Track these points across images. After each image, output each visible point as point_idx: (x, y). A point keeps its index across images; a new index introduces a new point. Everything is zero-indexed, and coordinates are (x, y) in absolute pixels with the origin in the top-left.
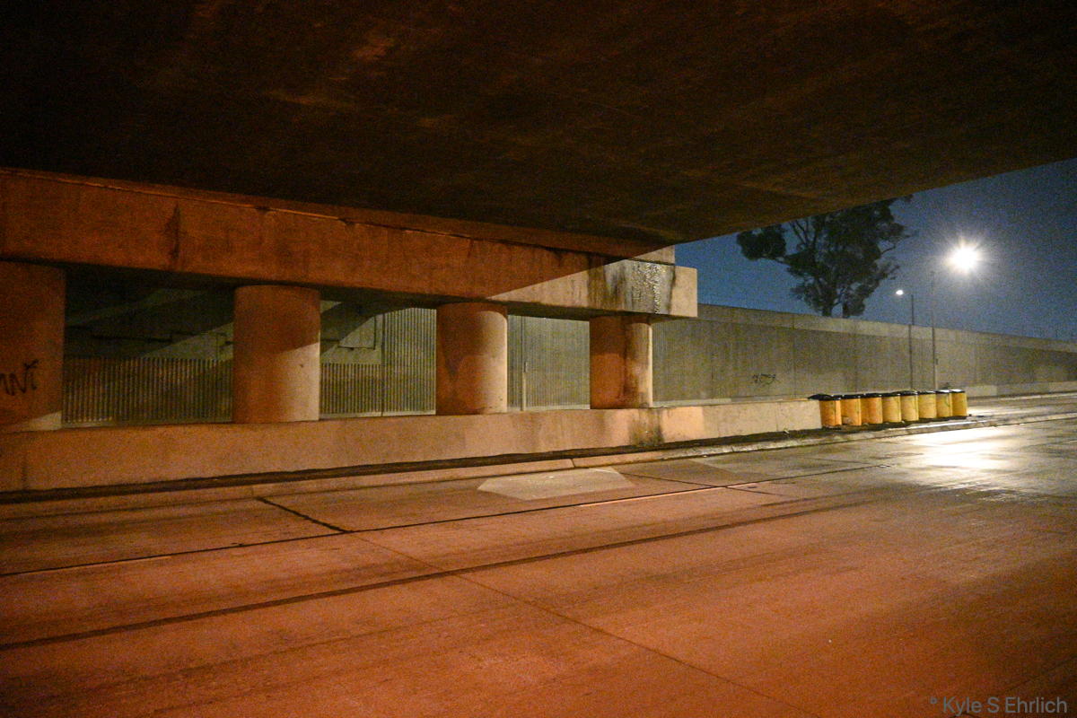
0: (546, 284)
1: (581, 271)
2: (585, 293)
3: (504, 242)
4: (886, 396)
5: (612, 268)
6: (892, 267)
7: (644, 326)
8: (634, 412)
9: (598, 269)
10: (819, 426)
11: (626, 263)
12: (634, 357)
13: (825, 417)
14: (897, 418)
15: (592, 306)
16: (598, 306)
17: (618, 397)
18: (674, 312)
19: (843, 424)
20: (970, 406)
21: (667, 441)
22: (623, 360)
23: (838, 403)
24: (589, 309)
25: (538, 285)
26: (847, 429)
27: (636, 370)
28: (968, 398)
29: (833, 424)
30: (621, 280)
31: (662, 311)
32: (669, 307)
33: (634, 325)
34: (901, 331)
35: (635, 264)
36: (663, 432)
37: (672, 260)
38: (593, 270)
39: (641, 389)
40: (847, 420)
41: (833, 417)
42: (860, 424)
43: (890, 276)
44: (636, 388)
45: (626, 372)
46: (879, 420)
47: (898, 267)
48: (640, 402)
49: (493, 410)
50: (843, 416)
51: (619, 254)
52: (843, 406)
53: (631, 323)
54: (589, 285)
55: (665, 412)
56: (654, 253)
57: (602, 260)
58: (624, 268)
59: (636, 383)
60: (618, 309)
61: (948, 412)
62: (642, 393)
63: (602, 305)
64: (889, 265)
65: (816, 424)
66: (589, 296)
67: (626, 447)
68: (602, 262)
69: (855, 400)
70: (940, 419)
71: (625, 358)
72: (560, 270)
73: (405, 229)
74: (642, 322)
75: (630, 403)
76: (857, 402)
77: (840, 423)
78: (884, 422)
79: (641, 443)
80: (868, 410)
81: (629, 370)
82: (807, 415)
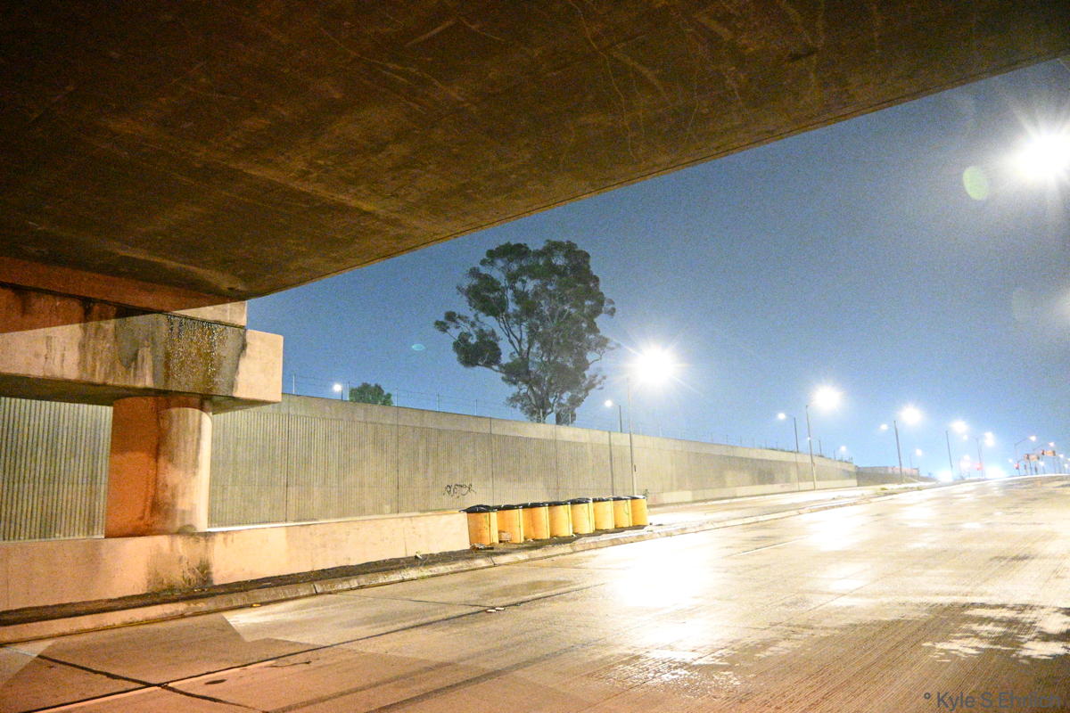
2: (73, 357)
4: (553, 505)
6: (599, 378)
7: (193, 413)
8: (162, 541)
9: (102, 323)
10: (467, 547)
12: (171, 460)
13: (475, 533)
14: (566, 531)
15: (86, 377)
16: (98, 379)
17: (142, 518)
18: (242, 393)
19: (500, 542)
20: (650, 513)
21: (216, 583)
22: (152, 462)
23: (494, 515)
24: (82, 384)
26: (506, 547)
27: (173, 476)
28: (649, 506)
29: (487, 543)
31: (220, 390)
32: (232, 385)
33: (174, 411)
34: (601, 437)
36: (213, 570)
37: (242, 320)
38: (92, 325)
39: (182, 504)
40: (505, 536)
41: (486, 533)
42: (523, 540)
43: (598, 386)
44: (174, 505)
45: (156, 480)
46: (546, 535)
47: (604, 378)
48: (178, 524)
50: (500, 532)
51: (144, 305)
52: (501, 520)
53: (168, 407)
54: (83, 347)
55: (220, 538)
56: (210, 308)
57: (113, 311)
59: (173, 496)
60: (140, 385)
61: (626, 522)
62: (184, 512)
63: (107, 375)
64: (596, 376)
65: (464, 544)
66: (82, 363)
67: (139, 597)
68: (112, 314)
69: (516, 511)
70: (619, 529)
71: (157, 457)
72: (23, 319)
74: (188, 405)
75: (158, 526)
76: (519, 514)
77: (496, 540)
78: (552, 536)
79: (171, 588)
80: (533, 523)
81: (160, 477)
82: (450, 532)
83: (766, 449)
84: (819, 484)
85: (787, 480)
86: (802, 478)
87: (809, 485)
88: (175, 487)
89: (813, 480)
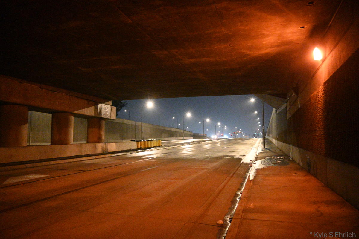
0: (86, 109)
1: (93, 106)
2: (93, 112)
3: (77, 97)
4: (148, 141)
5: (99, 106)
7: (103, 121)
8: (102, 144)
9: (96, 106)
11: (102, 104)
12: (101, 130)
14: (150, 146)
16: (96, 116)
17: (97, 140)
18: (111, 118)
21: (109, 152)
23: (140, 143)
24: (94, 116)
25: (84, 109)
27: (102, 133)
29: (139, 148)
30: (101, 109)
31: (109, 118)
35: (104, 105)
36: (108, 149)
37: (111, 104)
40: (141, 146)
41: (138, 146)
42: (144, 147)
44: (101, 138)
46: (147, 147)
48: (102, 141)
49: (71, 143)
53: (101, 120)
54: (94, 110)
55: (108, 144)
56: (108, 102)
57: (98, 103)
58: (101, 106)
60: (100, 117)
61: (158, 145)
62: (103, 139)
64: (125, 103)
65: (136, 148)
67: (101, 153)
71: (99, 129)
72: (88, 106)
73: (55, 92)
76: (143, 142)
79: (104, 152)
80: (145, 144)
81: (100, 133)
82: (134, 145)
83: (172, 128)
84: (185, 138)
85: (177, 137)
86: (180, 136)
87: (182, 138)
88: (102, 135)
89: (183, 137)
